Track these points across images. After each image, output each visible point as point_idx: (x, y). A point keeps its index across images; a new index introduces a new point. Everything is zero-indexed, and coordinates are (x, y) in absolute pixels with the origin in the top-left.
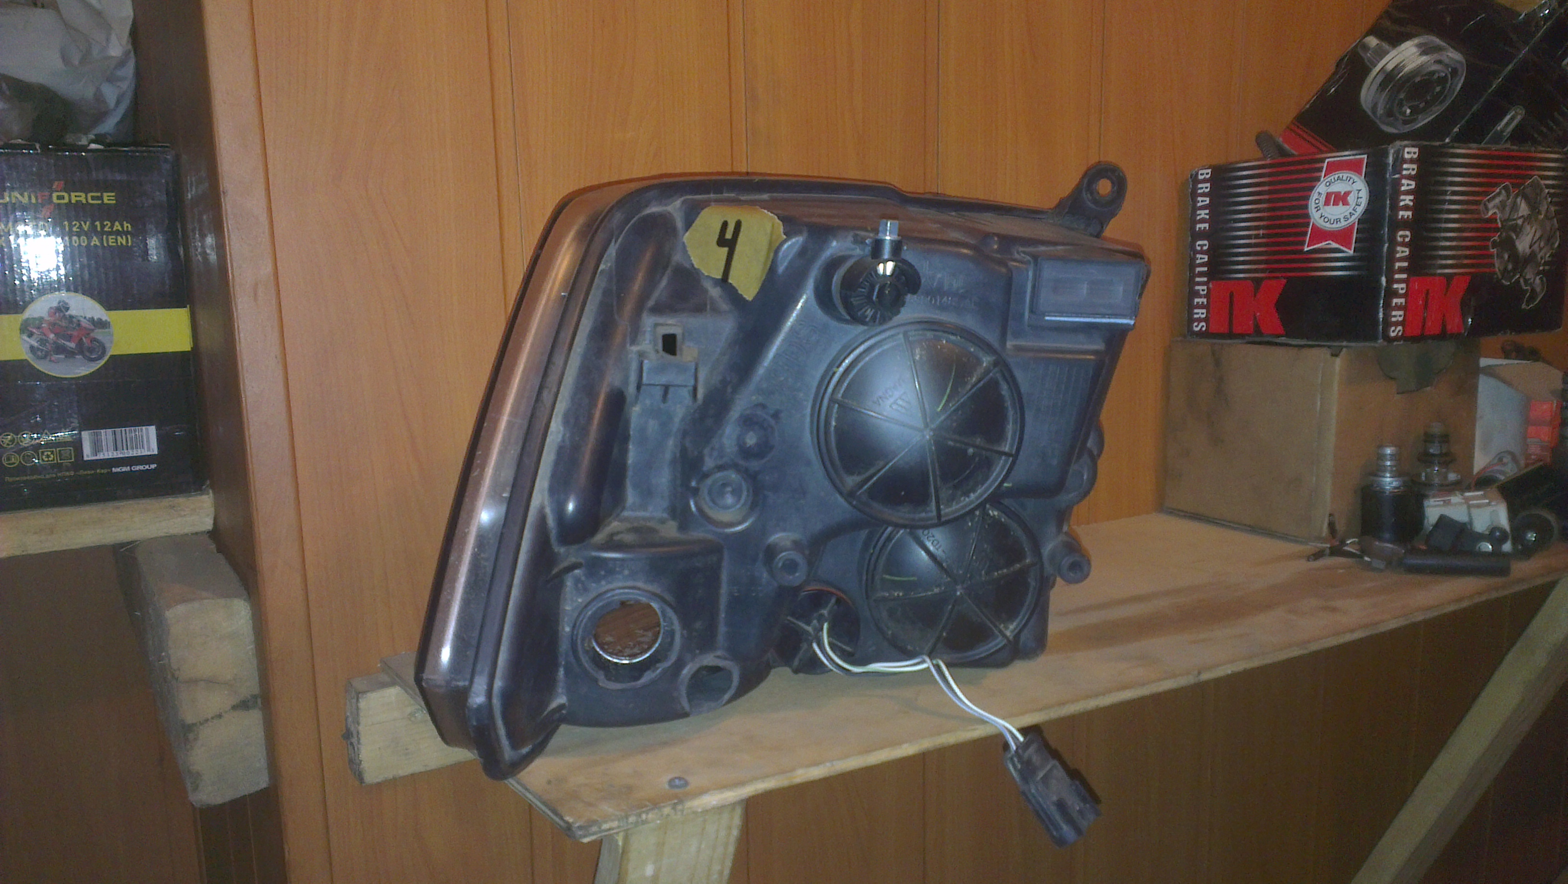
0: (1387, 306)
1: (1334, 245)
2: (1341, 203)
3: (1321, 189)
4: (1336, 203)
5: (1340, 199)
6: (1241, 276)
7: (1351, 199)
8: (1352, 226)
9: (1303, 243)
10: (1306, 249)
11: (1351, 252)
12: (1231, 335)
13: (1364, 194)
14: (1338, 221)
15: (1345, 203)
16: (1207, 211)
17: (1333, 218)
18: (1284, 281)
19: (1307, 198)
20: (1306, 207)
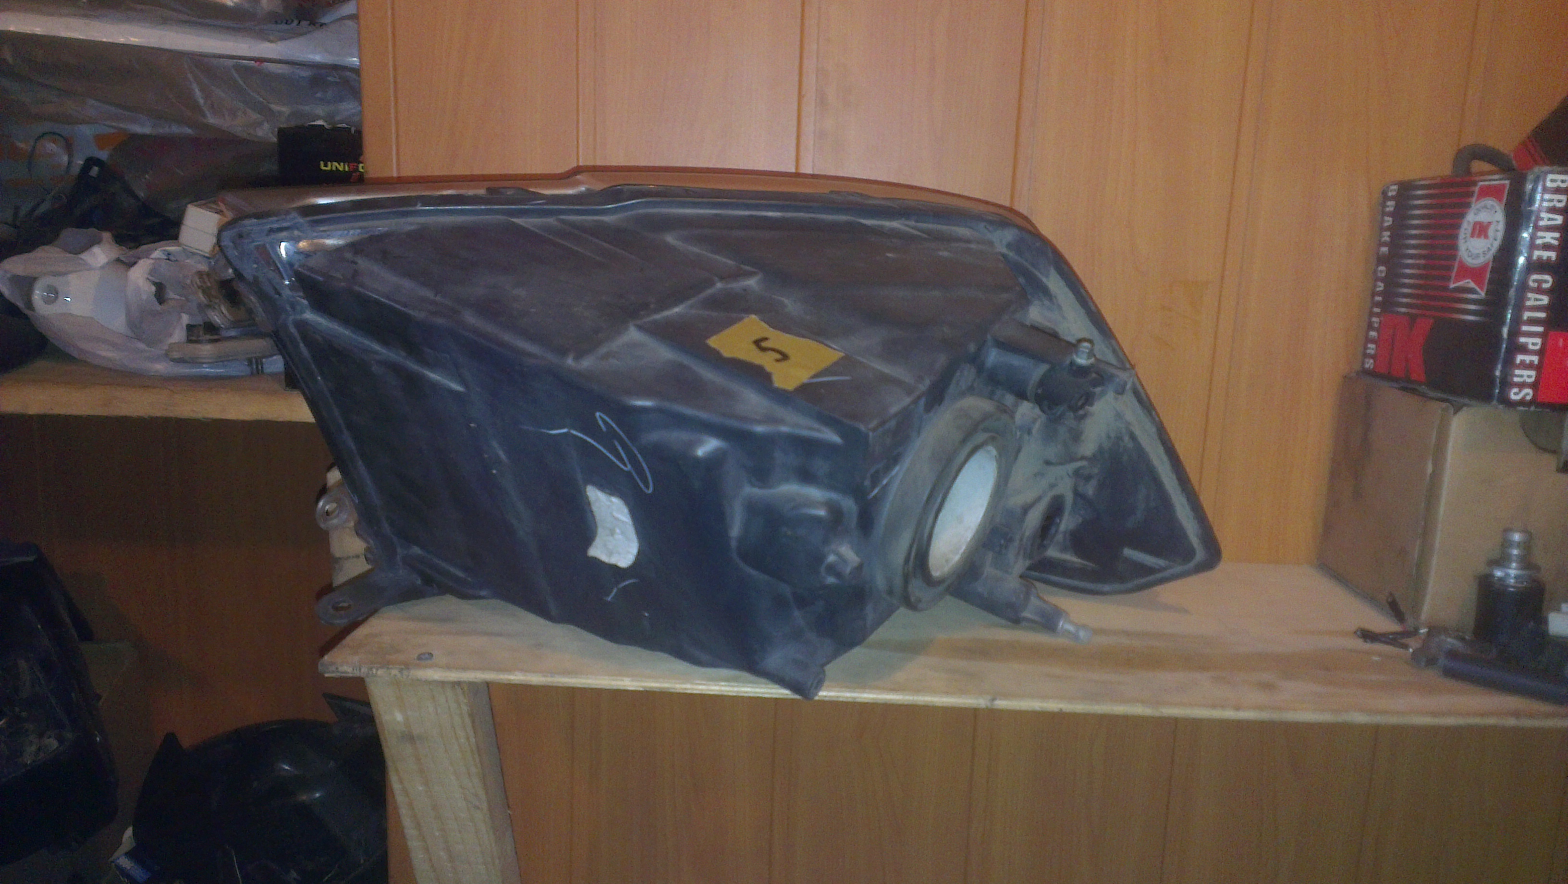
0: (1509, 363)
1: (1472, 285)
2: (1483, 236)
3: (1471, 217)
4: (1479, 236)
5: (1481, 230)
6: (1403, 310)
7: (1491, 232)
8: (1487, 264)
9: (1448, 279)
10: (1452, 286)
11: (1482, 294)
12: (1388, 377)
13: (1501, 227)
14: (1477, 256)
15: (1486, 237)
16: (1388, 233)
17: (1475, 251)
18: (1432, 320)
19: (1457, 226)
20: (1455, 237)
